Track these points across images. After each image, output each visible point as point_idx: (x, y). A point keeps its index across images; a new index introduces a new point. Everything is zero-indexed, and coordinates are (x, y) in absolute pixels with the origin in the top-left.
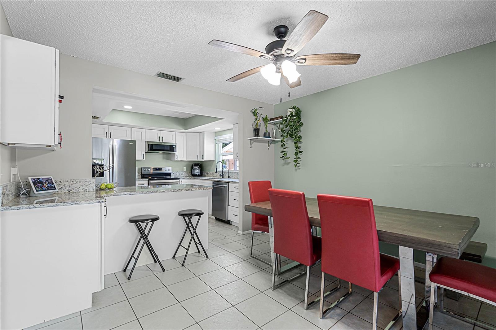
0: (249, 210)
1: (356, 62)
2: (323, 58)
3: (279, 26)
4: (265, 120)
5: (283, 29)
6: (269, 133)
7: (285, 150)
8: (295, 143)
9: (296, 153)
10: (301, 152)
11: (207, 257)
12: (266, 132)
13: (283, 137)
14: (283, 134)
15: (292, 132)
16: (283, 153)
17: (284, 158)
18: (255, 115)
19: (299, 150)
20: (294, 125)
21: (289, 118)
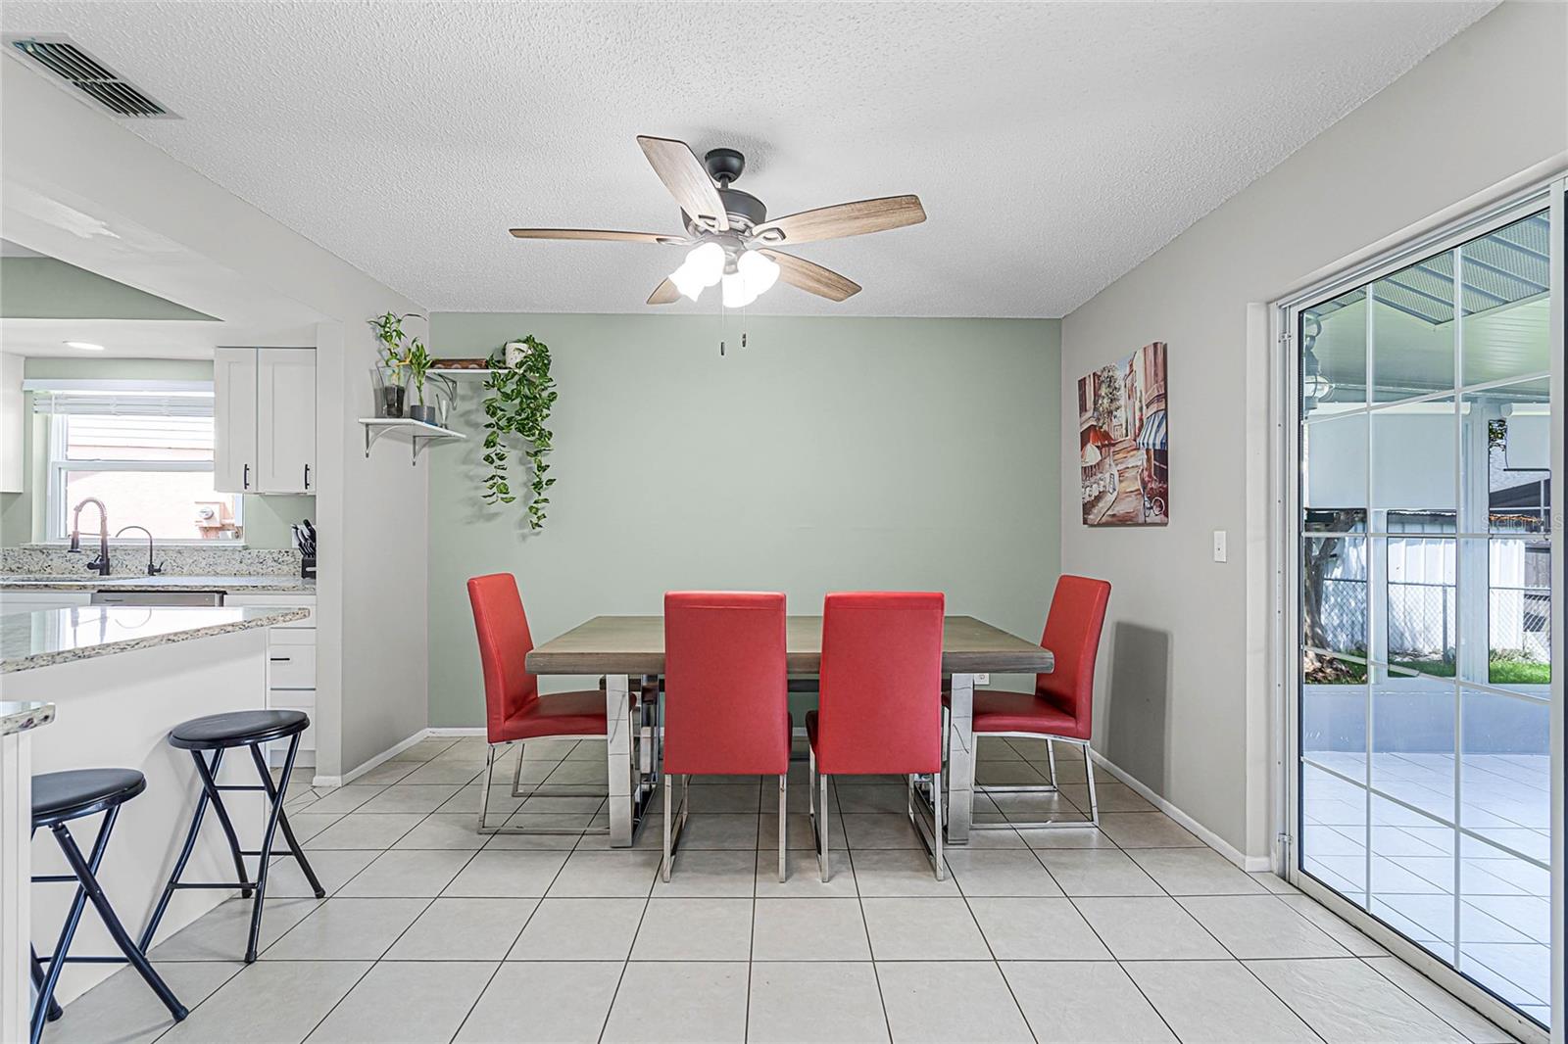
0: (546, 670)
1: (842, 300)
2: (804, 270)
3: (725, 149)
4: (419, 362)
5: (735, 162)
6: (432, 410)
7: (500, 473)
8: (536, 454)
9: (538, 486)
10: (550, 482)
11: (320, 893)
12: (418, 403)
13: (490, 430)
14: (493, 421)
15: (527, 418)
16: (491, 482)
17: (494, 498)
18: (386, 336)
19: (545, 477)
20: (535, 398)
21: (521, 372)
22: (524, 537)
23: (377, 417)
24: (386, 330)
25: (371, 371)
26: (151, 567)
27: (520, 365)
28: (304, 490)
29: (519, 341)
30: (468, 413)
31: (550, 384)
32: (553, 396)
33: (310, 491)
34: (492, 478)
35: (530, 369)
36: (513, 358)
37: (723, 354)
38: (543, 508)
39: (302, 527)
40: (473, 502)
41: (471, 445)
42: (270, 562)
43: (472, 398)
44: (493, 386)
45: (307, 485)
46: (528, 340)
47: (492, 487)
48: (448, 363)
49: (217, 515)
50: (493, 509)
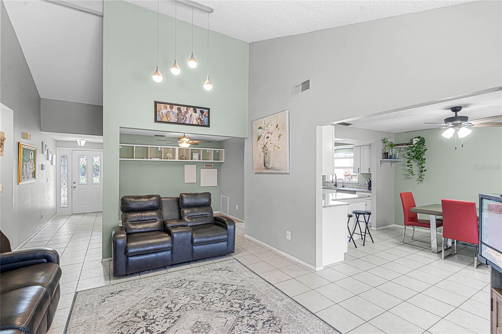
4: (392, 145)
6: (395, 156)
7: (411, 169)
8: (421, 164)
9: (421, 171)
10: (425, 170)
11: (373, 242)
12: (392, 155)
13: (409, 159)
14: (409, 157)
15: (418, 156)
16: (409, 171)
17: (410, 174)
18: (384, 142)
19: (424, 169)
20: (420, 151)
21: (416, 145)
22: (418, 183)
23: (383, 159)
24: (384, 141)
25: (382, 150)
26: (343, 186)
27: (416, 144)
28: (368, 173)
29: (416, 138)
30: (404, 154)
31: (425, 147)
32: (426, 150)
33: (370, 173)
34: (409, 170)
35: (419, 145)
36: (415, 142)
37: (456, 149)
38: (423, 177)
39: (368, 180)
40: (405, 175)
41: (404, 162)
42: (362, 186)
43: (404, 151)
44: (409, 149)
45: (369, 172)
46: (419, 137)
47: (409, 172)
48: (398, 145)
49: (347, 172)
50: (410, 177)
